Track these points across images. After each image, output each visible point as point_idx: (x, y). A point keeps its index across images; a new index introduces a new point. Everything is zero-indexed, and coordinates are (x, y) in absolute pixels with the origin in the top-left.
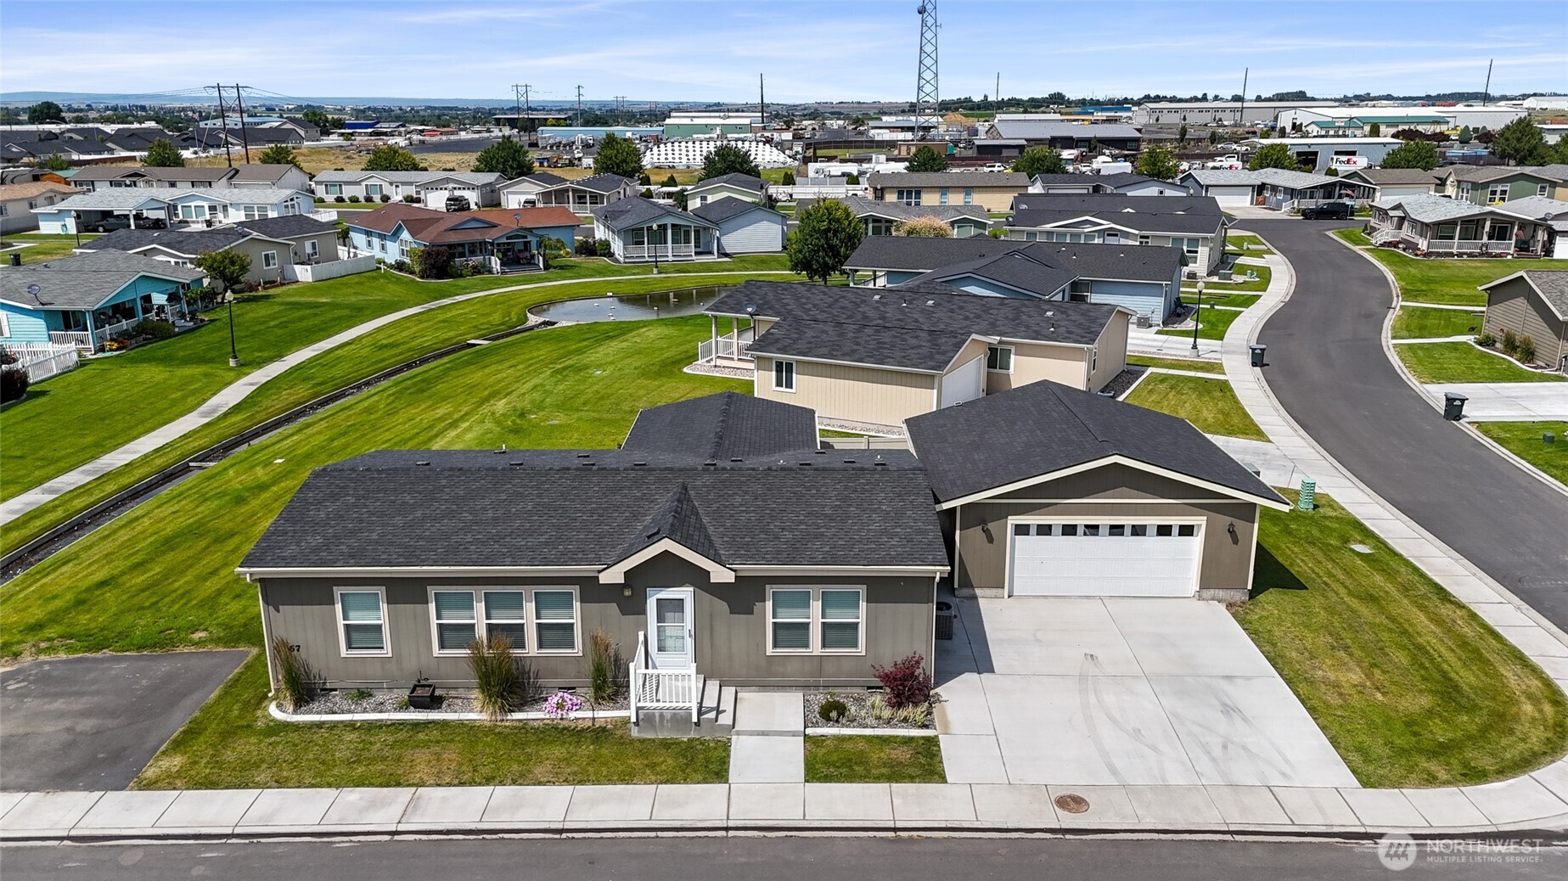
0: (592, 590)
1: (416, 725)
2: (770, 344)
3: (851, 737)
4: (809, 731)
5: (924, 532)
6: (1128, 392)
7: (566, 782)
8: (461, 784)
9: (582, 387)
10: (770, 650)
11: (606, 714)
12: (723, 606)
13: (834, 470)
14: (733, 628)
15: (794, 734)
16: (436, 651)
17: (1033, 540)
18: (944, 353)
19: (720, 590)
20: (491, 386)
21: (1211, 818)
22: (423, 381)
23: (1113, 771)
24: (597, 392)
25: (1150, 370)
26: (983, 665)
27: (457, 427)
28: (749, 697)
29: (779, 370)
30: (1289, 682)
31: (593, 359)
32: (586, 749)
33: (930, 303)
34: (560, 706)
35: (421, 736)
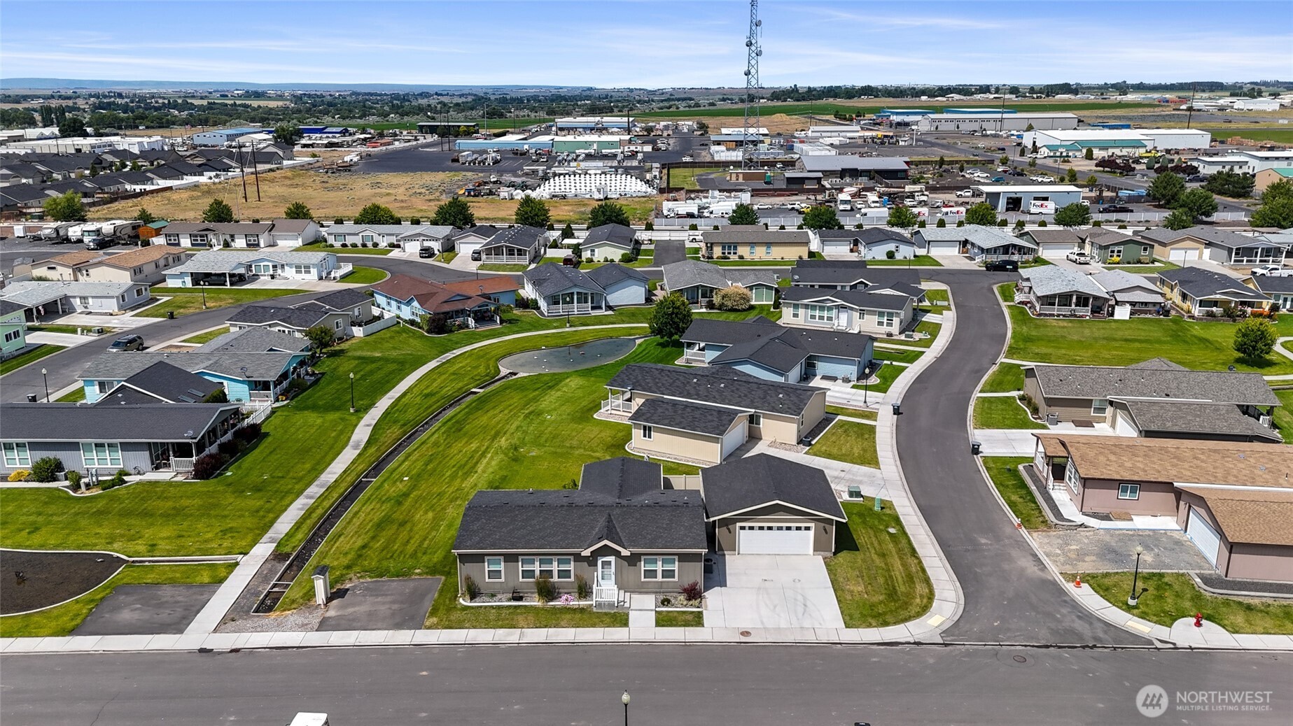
0: (578, 558)
1: (516, 607)
2: (640, 416)
3: (672, 611)
4: (657, 609)
5: (700, 535)
6: (822, 434)
7: (573, 627)
8: (537, 627)
9: (542, 429)
10: (643, 579)
11: (583, 603)
12: (626, 563)
13: (667, 506)
14: (629, 571)
15: (652, 610)
16: (521, 580)
17: (747, 532)
18: (724, 426)
19: (625, 558)
20: (494, 427)
21: (789, 638)
22: (457, 422)
23: (762, 623)
24: (551, 433)
25: (840, 417)
26: (723, 583)
27: (485, 457)
28: (635, 596)
29: (645, 430)
30: (835, 591)
31: (543, 406)
32: (578, 616)
33: (722, 385)
34: (567, 600)
35: (518, 611)
